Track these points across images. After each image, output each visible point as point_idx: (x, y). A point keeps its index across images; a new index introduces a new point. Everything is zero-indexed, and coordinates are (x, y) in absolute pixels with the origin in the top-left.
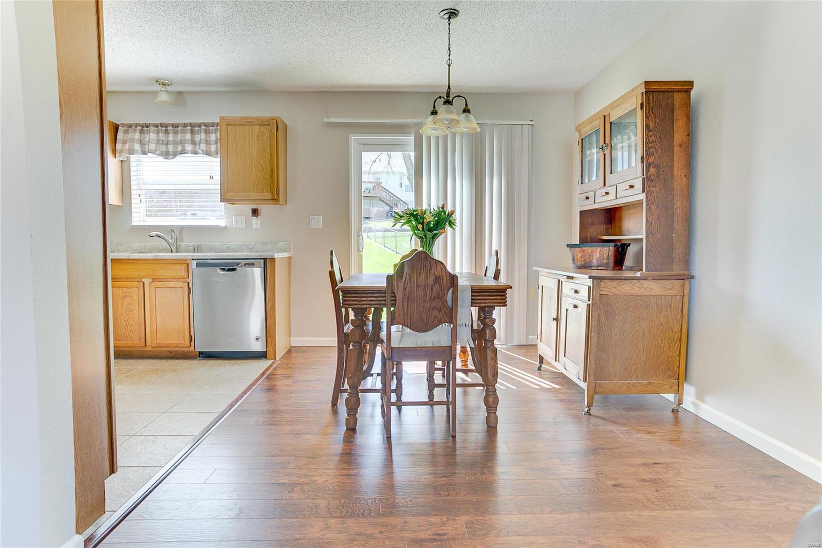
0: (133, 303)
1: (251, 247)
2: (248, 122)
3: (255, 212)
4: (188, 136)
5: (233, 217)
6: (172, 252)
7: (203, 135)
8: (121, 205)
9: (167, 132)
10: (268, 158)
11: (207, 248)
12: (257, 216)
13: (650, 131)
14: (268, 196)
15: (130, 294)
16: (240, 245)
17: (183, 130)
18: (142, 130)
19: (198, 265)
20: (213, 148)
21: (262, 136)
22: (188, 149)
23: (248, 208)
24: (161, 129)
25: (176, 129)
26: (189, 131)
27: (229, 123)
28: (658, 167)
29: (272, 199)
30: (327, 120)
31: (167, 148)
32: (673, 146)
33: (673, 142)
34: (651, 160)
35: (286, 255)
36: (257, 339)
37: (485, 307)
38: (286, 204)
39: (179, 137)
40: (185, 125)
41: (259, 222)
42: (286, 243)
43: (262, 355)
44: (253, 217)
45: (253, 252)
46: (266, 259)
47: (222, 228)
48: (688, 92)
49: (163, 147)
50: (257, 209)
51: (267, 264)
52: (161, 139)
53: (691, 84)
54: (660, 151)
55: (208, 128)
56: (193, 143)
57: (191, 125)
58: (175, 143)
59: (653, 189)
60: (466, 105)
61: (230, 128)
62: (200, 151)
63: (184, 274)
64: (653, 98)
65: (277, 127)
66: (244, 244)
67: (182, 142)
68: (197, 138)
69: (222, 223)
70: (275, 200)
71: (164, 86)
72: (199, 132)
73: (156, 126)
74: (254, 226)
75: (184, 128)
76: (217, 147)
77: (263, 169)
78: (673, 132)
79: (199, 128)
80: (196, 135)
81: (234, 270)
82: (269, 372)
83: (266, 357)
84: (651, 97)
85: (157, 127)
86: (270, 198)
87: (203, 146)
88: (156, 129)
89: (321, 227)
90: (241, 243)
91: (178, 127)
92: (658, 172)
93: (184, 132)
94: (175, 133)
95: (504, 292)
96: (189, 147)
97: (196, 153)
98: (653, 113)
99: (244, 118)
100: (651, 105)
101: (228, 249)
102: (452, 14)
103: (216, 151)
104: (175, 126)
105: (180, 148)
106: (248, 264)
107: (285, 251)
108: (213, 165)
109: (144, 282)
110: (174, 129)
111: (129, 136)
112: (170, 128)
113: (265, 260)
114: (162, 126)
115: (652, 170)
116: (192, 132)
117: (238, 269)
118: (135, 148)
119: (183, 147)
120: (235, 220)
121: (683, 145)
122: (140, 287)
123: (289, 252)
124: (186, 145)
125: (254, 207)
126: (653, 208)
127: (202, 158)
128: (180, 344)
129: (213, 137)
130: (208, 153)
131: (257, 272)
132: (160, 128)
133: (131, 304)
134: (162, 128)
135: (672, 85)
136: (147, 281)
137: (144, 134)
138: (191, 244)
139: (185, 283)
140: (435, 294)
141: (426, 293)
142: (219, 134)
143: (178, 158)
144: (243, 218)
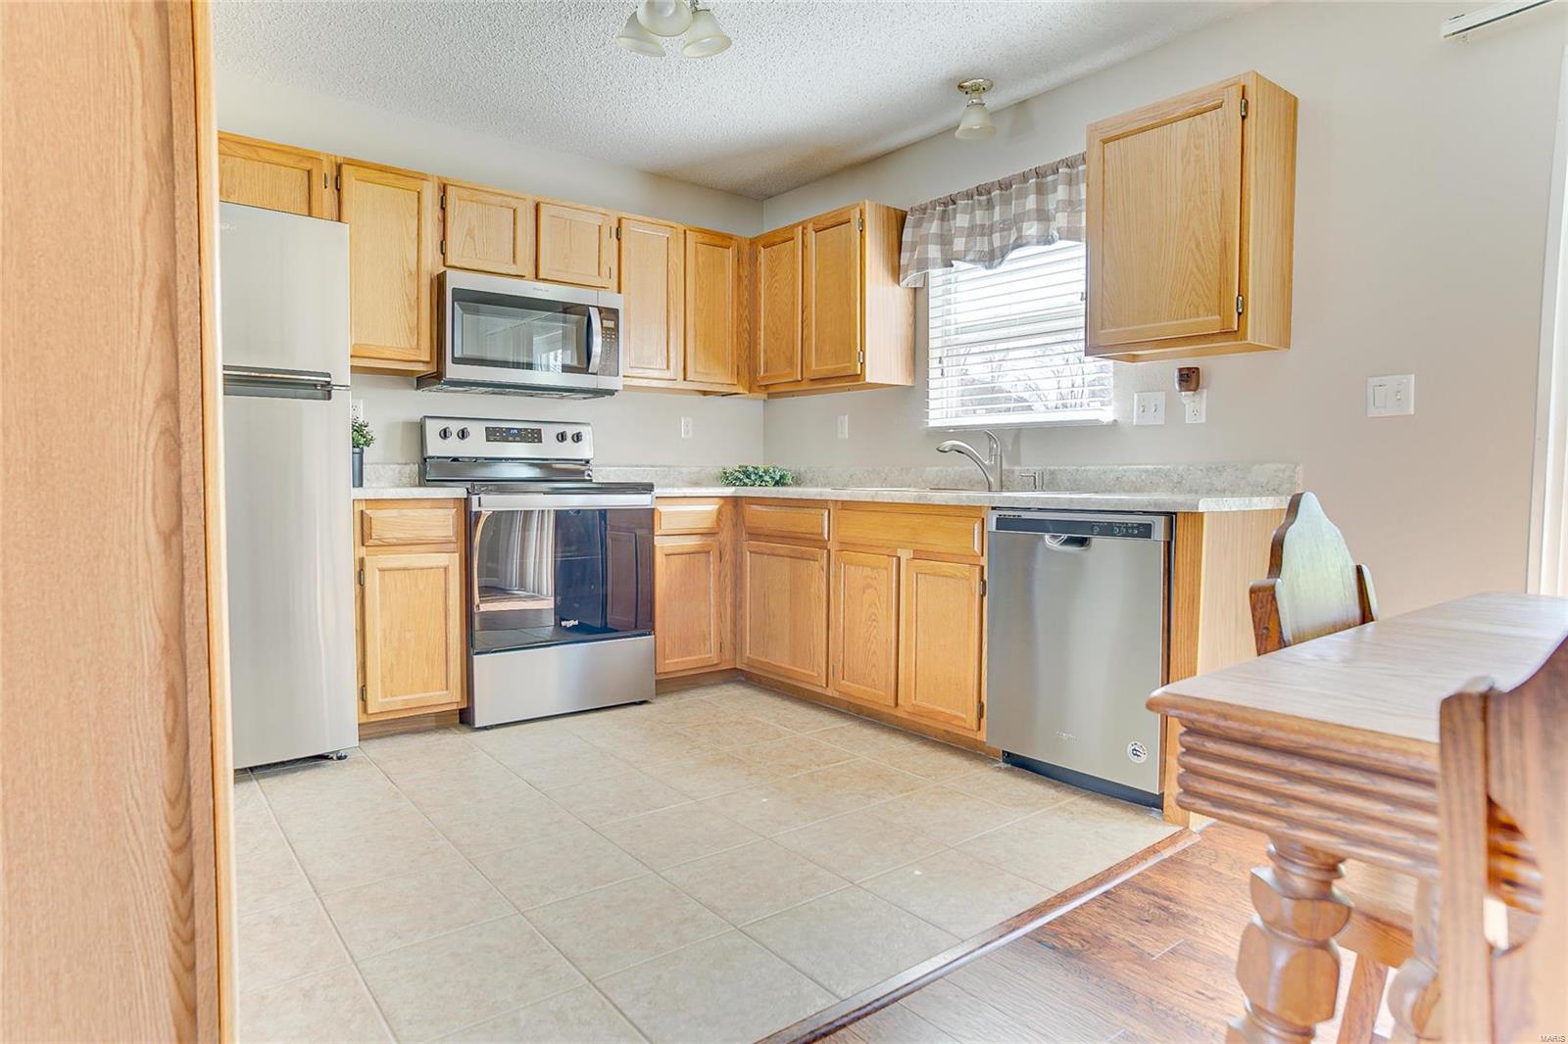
0: (878, 603)
1: (1175, 478)
2: (1158, 118)
3: (1189, 378)
4: (1031, 202)
5: (1136, 396)
6: (987, 489)
7: (1063, 192)
8: (910, 384)
9: (990, 205)
11: (1069, 480)
12: (1195, 390)
14: (1212, 322)
15: (874, 583)
16: (1147, 471)
17: (1021, 188)
18: (944, 211)
19: (1002, 523)
20: (1082, 218)
21: (1197, 147)
22: (1029, 232)
23: (1168, 367)
24: (979, 200)
25: (1008, 192)
26: (1033, 188)
27: (1108, 137)
29: (1224, 332)
31: (991, 243)
38: (1287, 345)
39: (1013, 208)
40: (1025, 177)
42: (1282, 466)
43: (1151, 803)
44: (1183, 393)
45: (1180, 492)
46: (1175, 513)
47: (1107, 426)
49: (983, 242)
50: (1197, 370)
52: (978, 222)
55: (1074, 171)
56: (1043, 216)
57: (1038, 173)
58: (1004, 225)
61: (1111, 149)
62: (1053, 233)
63: (973, 543)
65: (1246, 107)
66: (1159, 471)
67: (1017, 221)
68: (1050, 201)
69: (1107, 415)
70: (1235, 336)
71: (975, 94)
72: (1055, 187)
73: (969, 196)
74: (1190, 419)
75: (1025, 185)
77: (1198, 245)
79: (1056, 176)
80: (1050, 196)
81: (1086, 541)
85: (972, 199)
86: (1217, 328)
88: (970, 202)
89: (1412, 411)
90: (1150, 467)
91: (1011, 186)
93: (1022, 195)
94: (1006, 202)
96: (1031, 229)
97: (1045, 239)
99: (1149, 110)
104: (1005, 186)
105: (1014, 236)
107: (1275, 491)
109: (899, 558)
110: (1004, 192)
111: (922, 231)
112: (995, 194)
113: (1171, 516)
114: (980, 194)
116: (1041, 191)
117: (1095, 540)
118: (930, 256)
119: (1020, 231)
120: (1138, 404)
122: (890, 569)
124: (1026, 224)
125: (1188, 363)
128: (956, 717)
129: (1083, 191)
130: (1069, 235)
132: (976, 197)
133: (876, 605)
134: (982, 198)
136: (905, 555)
137: (949, 220)
138: (1034, 470)
139: (973, 568)
143: (1012, 261)
144: (1161, 396)
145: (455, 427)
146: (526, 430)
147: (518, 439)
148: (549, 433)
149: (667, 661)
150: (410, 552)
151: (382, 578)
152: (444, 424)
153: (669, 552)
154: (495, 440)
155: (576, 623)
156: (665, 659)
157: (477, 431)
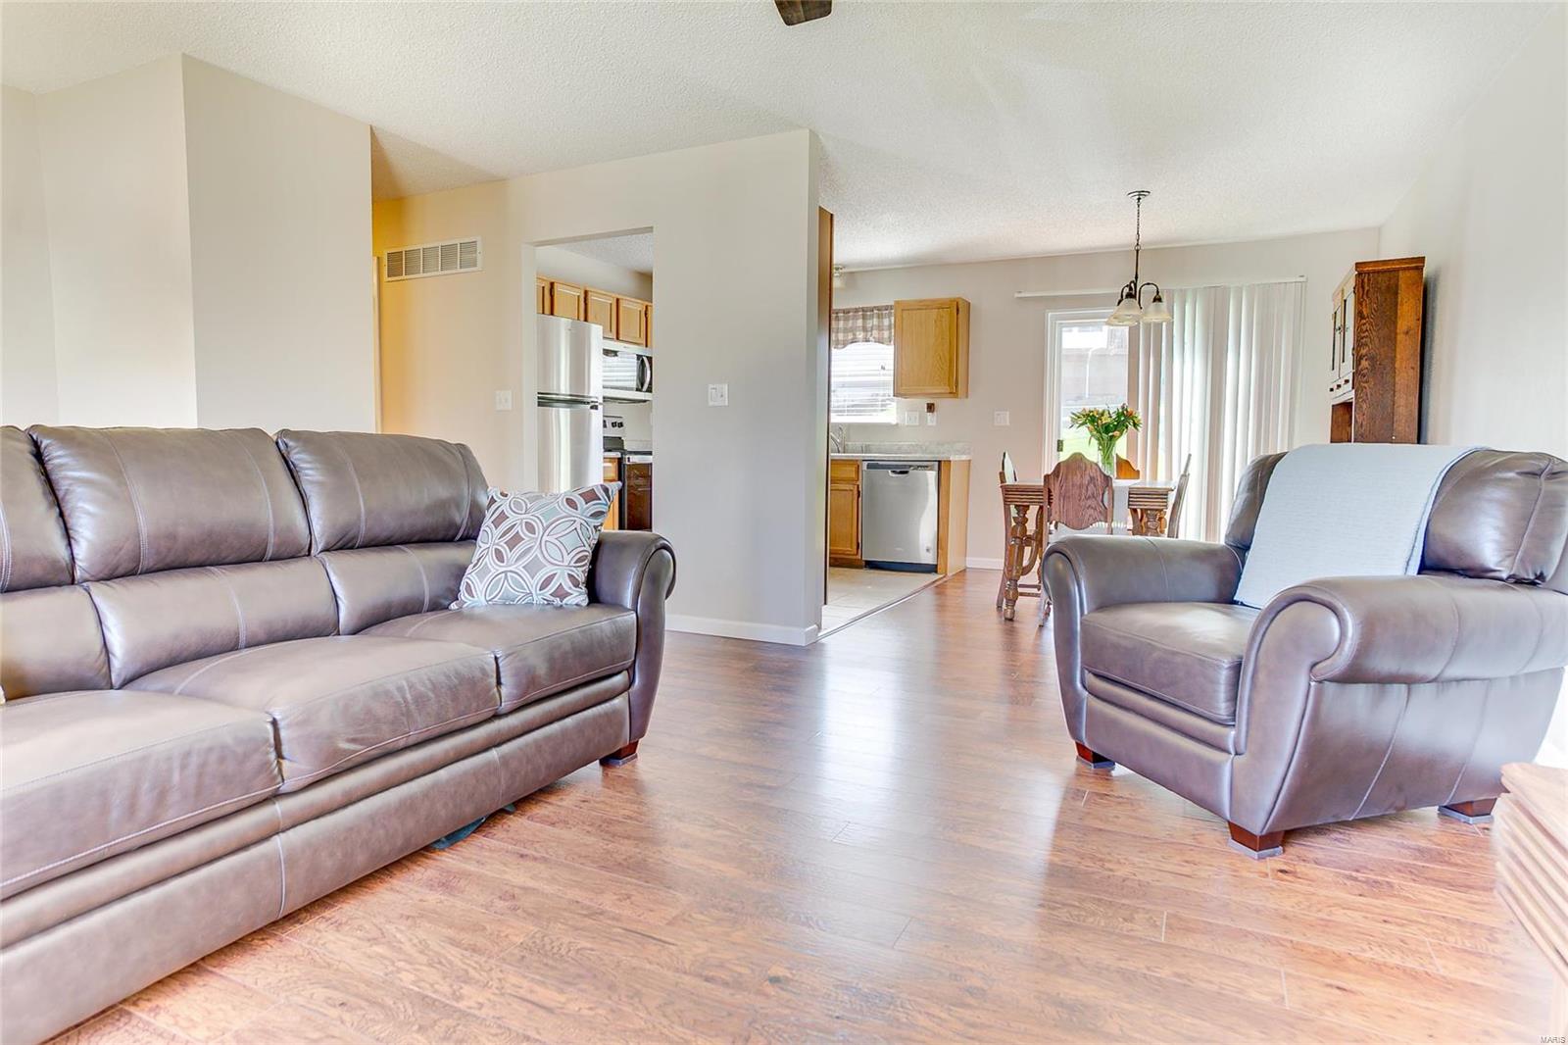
1: (925, 448)
2: (924, 306)
3: (931, 408)
4: (860, 322)
5: (910, 413)
6: (839, 452)
7: (875, 321)
10: (947, 346)
11: (876, 449)
12: (933, 412)
13: (1363, 318)
14: (946, 389)
16: (913, 444)
19: (869, 467)
20: (886, 334)
21: (940, 320)
22: (859, 337)
23: (923, 402)
26: (861, 316)
27: (903, 309)
28: (1372, 359)
29: (951, 393)
30: (1017, 295)
31: (837, 337)
32: (1396, 334)
33: (1396, 328)
34: (1363, 351)
35: (964, 457)
36: (928, 550)
37: (1147, 510)
38: (967, 397)
39: (850, 323)
40: (856, 310)
41: (935, 418)
42: (966, 444)
43: (932, 569)
44: (928, 413)
45: (926, 453)
46: (941, 461)
47: (894, 425)
48: (1420, 269)
50: (933, 404)
51: (941, 466)
53: (1422, 260)
54: (1376, 341)
55: (881, 312)
56: (865, 329)
57: (863, 310)
58: (846, 331)
59: (1366, 385)
60: (1158, 292)
61: (905, 314)
62: (871, 338)
63: (854, 475)
64: (1369, 280)
65: (958, 310)
66: (918, 444)
67: (853, 330)
68: (869, 324)
69: (894, 420)
70: (954, 394)
72: (872, 317)
74: (930, 423)
75: (856, 314)
76: (890, 333)
77: (941, 358)
78: (1396, 318)
79: (871, 313)
80: (868, 321)
81: (906, 472)
82: (938, 583)
83: (936, 572)
84: (1366, 280)
86: (948, 391)
87: (875, 332)
89: (1008, 424)
91: (849, 312)
92: (1373, 366)
93: (855, 318)
94: (846, 319)
95: (1167, 495)
96: (860, 335)
97: (867, 341)
98: (1368, 297)
99: (921, 301)
100: (1367, 288)
101: (899, 450)
102: (1141, 195)
103: (890, 337)
105: (850, 337)
106: (921, 466)
107: (963, 453)
108: (885, 354)
110: (845, 315)
112: (841, 315)
113: (939, 462)
115: (1365, 363)
116: (864, 317)
117: (911, 471)
119: (854, 335)
120: (908, 416)
121: (1411, 333)
123: (969, 453)
124: (858, 333)
125: (931, 401)
126: (1365, 406)
127: (873, 346)
128: (847, 550)
129: (886, 322)
130: (880, 341)
131: (932, 475)
135: (1393, 264)
138: (858, 444)
139: (854, 486)
140: (1089, 493)
141: (1081, 491)
142: (893, 318)
143: (849, 347)
144: (917, 414)
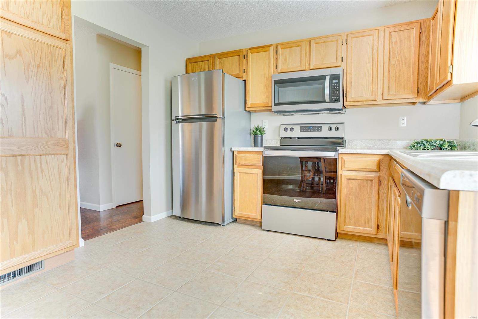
145: (289, 127)
146: (315, 127)
147: (312, 130)
148: (325, 128)
149: (345, 226)
150: (248, 168)
151: (240, 175)
152: (285, 126)
153: (348, 178)
154: (303, 131)
155: (300, 201)
156: (345, 225)
157: (297, 128)
